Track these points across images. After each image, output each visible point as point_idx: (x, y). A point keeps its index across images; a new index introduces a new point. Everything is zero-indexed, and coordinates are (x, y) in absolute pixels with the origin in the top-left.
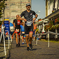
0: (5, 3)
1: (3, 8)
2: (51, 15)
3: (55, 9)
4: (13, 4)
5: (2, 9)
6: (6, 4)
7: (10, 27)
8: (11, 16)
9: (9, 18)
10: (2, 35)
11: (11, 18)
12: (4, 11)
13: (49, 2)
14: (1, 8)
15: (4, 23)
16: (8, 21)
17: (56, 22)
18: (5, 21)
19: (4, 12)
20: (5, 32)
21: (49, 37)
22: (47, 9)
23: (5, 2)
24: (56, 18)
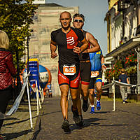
0: (29, 29)
1: (26, 38)
2: (117, 49)
3: (126, 38)
4: (45, 30)
5: (25, 40)
6: (32, 31)
7: (41, 73)
8: (42, 52)
9: (37, 57)
10: (23, 88)
11: (42, 56)
12: (28, 43)
13: (113, 25)
14: (24, 38)
15: (29, 67)
16: (36, 62)
17: (127, 62)
18: (31, 63)
19: (28, 45)
20: (31, 83)
21: (114, 91)
22: (109, 38)
23: (30, 25)
24: (127, 56)
